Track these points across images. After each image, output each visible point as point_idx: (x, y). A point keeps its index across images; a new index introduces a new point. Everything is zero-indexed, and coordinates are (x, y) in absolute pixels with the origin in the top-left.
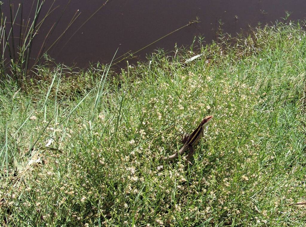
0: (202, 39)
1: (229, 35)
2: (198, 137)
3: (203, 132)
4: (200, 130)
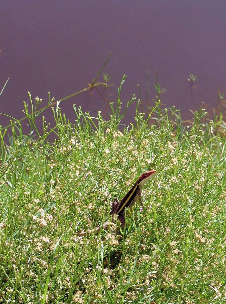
1: (177, 115)
3: (140, 194)
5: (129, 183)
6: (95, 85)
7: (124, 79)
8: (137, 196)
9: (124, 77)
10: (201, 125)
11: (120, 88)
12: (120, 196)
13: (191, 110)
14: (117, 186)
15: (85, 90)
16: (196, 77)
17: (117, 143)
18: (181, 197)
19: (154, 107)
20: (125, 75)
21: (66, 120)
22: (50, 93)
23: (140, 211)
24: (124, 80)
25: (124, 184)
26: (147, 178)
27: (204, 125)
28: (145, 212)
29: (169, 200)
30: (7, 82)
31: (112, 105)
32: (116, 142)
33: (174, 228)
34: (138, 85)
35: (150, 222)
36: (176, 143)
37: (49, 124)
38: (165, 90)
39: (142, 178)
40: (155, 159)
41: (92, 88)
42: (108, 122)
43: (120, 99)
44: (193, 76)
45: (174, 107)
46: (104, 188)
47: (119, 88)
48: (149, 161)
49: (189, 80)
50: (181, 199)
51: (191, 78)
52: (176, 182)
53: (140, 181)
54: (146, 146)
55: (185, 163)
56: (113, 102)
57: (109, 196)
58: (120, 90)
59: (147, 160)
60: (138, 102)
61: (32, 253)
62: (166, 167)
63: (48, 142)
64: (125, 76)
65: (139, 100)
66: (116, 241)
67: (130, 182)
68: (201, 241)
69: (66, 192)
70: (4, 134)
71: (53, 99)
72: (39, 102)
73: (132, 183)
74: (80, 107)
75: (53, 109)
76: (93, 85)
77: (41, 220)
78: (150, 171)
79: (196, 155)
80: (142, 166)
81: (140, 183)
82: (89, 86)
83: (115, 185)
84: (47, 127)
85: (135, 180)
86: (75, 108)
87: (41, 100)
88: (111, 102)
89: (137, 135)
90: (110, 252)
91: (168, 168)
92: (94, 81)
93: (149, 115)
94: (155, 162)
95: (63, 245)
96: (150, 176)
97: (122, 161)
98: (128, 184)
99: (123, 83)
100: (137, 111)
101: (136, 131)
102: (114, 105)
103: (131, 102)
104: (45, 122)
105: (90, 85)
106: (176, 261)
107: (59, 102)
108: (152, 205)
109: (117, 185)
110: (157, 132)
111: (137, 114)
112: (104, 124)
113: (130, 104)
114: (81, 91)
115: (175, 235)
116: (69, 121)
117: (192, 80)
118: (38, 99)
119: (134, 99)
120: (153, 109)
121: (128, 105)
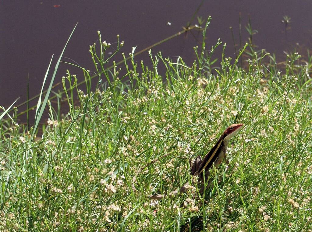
0: (212, 63)
1: (271, 57)
2: (218, 159)
3: (225, 151)
4: (221, 147)
5: (213, 138)
6: (189, 28)
7: (209, 20)
8: (222, 152)
10: (296, 66)
11: (205, 31)
12: (203, 152)
13: (285, 52)
14: (199, 142)
15: (180, 33)
16: (290, 19)
17: (202, 92)
18: (271, 153)
19: (241, 51)
20: (210, 16)
21: (144, 68)
22: (118, 35)
23: (226, 170)
24: (209, 22)
25: (208, 138)
27: (299, 66)
28: (231, 170)
29: (257, 158)
31: (196, 49)
32: (202, 90)
33: (264, 188)
34: (231, 28)
35: (237, 183)
36: (267, 89)
37: (120, 69)
38: (257, 32)
39: (227, 132)
40: (243, 110)
41: (186, 31)
42: (191, 68)
43: (205, 43)
44: (287, 18)
45: (264, 50)
46: (185, 144)
47: (203, 31)
48: (235, 113)
49: (283, 22)
50: (271, 156)
51: (285, 19)
52: (265, 137)
53: (225, 137)
54: (233, 93)
55: (275, 114)
56: (197, 47)
57: (191, 152)
58: (205, 33)
59: (233, 112)
60: (224, 45)
61: (99, 223)
62: (254, 119)
64: (210, 18)
65: (225, 43)
66: (196, 207)
67: (215, 137)
68: (295, 206)
69: (143, 149)
70: (74, 85)
71: (122, 44)
72: (106, 47)
73: (216, 138)
74: (160, 52)
75: (123, 55)
76: (187, 28)
77: (110, 185)
78: (236, 125)
79: (289, 102)
80: (227, 118)
81: (225, 138)
82: (183, 30)
83: (197, 140)
84: (118, 72)
85: (220, 134)
86: (150, 54)
87: (109, 44)
88: (195, 47)
89: (224, 81)
90: (191, 219)
91: (257, 119)
92: (188, 25)
93: (236, 59)
94: (242, 113)
95: (134, 214)
96: (236, 130)
97: (207, 111)
98: (211, 139)
99: (208, 25)
100: (223, 56)
101: (223, 78)
102: (198, 49)
103: (216, 47)
104: (116, 67)
105: (185, 28)
106: (266, 230)
107: (135, 48)
108: (239, 163)
109: (199, 140)
110: (244, 80)
111: (223, 59)
112: (187, 71)
113: (215, 49)
114: (176, 35)
115: (266, 196)
116: (147, 68)
117: (287, 22)
118: (106, 43)
119: (219, 44)
120: (240, 54)
121: (212, 51)
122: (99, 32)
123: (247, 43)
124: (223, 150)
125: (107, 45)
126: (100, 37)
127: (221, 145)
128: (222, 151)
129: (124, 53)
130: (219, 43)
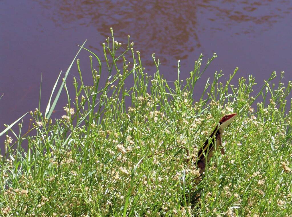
7: (201, 58)
9: (200, 56)
19: (232, 75)
20: (202, 54)
22: (129, 36)
26: (227, 121)
30: (84, 43)
37: (130, 63)
39: (222, 121)
63: (126, 91)
70: (80, 92)
71: (132, 44)
75: (132, 50)
84: (127, 66)
86: (154, 58)
87: (120, 44)
96: (231, 119)
104: (126, 60)
113: (211, 62)
118: (118, 43)
120: (231, 78)
121: (208, 63)
122: (111, 28)
123: (237, 68)
124: (219, 138)
125: (118, 45)
126: (113, 33)
127: (217, 133)
128: (218, 140)
129: (133, 48)
130: (215, 57)
